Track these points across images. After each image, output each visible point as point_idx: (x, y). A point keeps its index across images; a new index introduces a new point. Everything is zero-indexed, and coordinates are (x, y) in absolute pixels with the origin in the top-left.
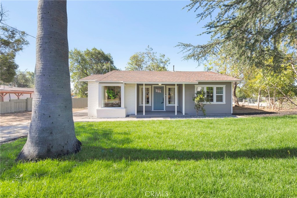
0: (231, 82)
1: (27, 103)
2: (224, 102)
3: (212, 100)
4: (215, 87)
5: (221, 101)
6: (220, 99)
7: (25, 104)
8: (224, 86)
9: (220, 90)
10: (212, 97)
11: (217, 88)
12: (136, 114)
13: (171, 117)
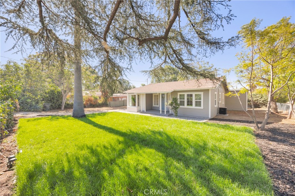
0: (209, 89)
1: (124, 102)
2: (202, 107)
3: (191, 105)
4: (194, 94)
5: (200, 105)
6: (198, 104)
7: (123, 102)
8: (202, 93)
9: (198, 97)
10: (191, 102)
11: (195, 94)
12: (145, 111)
13: (157, 115)
